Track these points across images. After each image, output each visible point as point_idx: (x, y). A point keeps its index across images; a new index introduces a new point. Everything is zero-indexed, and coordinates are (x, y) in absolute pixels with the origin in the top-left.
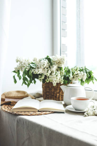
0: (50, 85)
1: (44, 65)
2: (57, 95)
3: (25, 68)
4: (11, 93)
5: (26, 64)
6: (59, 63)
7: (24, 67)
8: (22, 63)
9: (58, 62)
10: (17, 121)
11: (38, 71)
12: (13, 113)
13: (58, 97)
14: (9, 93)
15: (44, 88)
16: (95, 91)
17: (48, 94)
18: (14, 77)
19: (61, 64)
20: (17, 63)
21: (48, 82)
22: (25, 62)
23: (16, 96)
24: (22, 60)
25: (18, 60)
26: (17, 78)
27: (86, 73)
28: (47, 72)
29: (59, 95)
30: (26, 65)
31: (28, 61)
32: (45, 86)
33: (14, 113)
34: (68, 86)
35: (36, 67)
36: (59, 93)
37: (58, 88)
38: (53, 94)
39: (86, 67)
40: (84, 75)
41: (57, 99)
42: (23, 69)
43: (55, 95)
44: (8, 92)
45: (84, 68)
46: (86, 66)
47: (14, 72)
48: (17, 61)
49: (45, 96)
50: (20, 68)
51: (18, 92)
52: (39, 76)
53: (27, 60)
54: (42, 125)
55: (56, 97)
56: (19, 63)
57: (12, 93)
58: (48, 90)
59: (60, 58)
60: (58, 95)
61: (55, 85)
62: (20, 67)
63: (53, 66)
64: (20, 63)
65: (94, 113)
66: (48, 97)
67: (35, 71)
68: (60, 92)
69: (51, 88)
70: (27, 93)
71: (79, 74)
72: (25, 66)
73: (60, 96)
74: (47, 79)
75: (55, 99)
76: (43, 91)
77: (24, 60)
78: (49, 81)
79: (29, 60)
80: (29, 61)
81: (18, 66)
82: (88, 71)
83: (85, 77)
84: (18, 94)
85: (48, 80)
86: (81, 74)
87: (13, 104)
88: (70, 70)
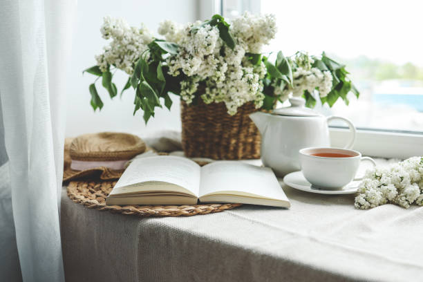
0: (211, 111)
1: (208, 45)
2: (229, 143)
3: (132, 56)
4: (86, 141)
5: (137, 44)
6: (252, 40)
7: (131, 52)
8: (125, 42)
9: (251, 35)
10: (142, 237)
11: (191, 67)
12: (124, 210)
13: (232, 148)
14: (79, 140)
15: (190, 122)
16: (358, 129)
17: (201, 140)
18: (93, 88)
19: (256, 44)
20: (107, 39)
21: (209, 102)
22: (134, 38)
23: (103, 150)
24: (121, 31)
25: (111, 31)
26: (103, 92)
27: (332, 71)
28: (218, 70)
29: (237, 144)
30: (137, 47)
31: (141, 33)
32: (192, 116)
33: (129, 211)
34: (275, 114)
35: (178, 52)
36: (237, 135)
37: (236, 122)
38: (216, 140)
39: (328, 56)
40: (326, 79)
41: (230, 155)
42: (125, 61)
43: (224, 143)
44: (77, 139)
45: (320, 58)
46: (326, 52)
47: (95, 70)
48: (107, 35)
49: (191, 146)
50: (116, 58)
51: (106, 136)
52: (183, 84)
53: (138, 32)
54: (248, 247)
55: (227, 147)
56: (111, 40)
57: (90, 141)
58: (203, 129)
59: (258, 23)
60: (233, 141)
61: (233, 112)
62: (114, 53)
63: (235, 50)
64: (115, 42)
65: (385, 195)
66: (201, 148)
67: (173, 65)
68: (239, 132)
69: (212, 120)
70: (139, 139)
71: (308, 75)
72: (135, 50)
73: (241, 144)
74: (208, 92)
75: (223, 155)
76: (186, 132)
77: (129, 31)
78: (212, 101)
79: (146, 30)
80: (145, 33)
81: (106, 51)
82: (335, 67)
83: (328, 85)
84: (108, 143)
85: (211, 95)
86: (313, 76)
87: (106, 178)
88: (286, 62)
